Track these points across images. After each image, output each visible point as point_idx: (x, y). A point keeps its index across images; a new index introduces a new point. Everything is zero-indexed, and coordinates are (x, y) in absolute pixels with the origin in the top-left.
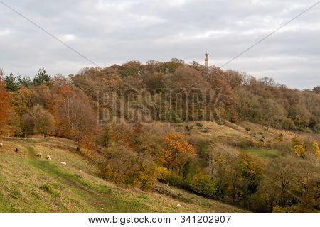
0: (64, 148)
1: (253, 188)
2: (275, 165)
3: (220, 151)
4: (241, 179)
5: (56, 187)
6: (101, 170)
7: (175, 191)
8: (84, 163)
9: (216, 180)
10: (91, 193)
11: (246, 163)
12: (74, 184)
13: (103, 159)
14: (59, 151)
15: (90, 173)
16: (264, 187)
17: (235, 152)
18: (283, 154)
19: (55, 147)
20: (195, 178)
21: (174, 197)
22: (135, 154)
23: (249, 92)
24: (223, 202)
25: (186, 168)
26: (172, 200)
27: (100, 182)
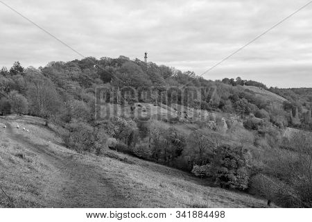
0: (36, 124)
1: (179, 153)
2: (195, 135)
3: (155, 125)
4: (170, 146)
5: (29, 154)
6: (65, 140)
7: (122, 155)
8: (52, 135)
9: (152, 146)
10: (57, 159)
11: (174, 134)
12: (44, 152)
13: (67, 133)
14: (31, 126)
15: (57, 143)
16: (187, 152)
17: (167, 126)
18: (200, 127)
19: (28, 123)
20: (137, 145)
21: (121, 160)
22: (92, 128)
23: (177, 82)
24: (157, 163)
25: (130, 138)
26: (120, 162)
27: (64, 149)
